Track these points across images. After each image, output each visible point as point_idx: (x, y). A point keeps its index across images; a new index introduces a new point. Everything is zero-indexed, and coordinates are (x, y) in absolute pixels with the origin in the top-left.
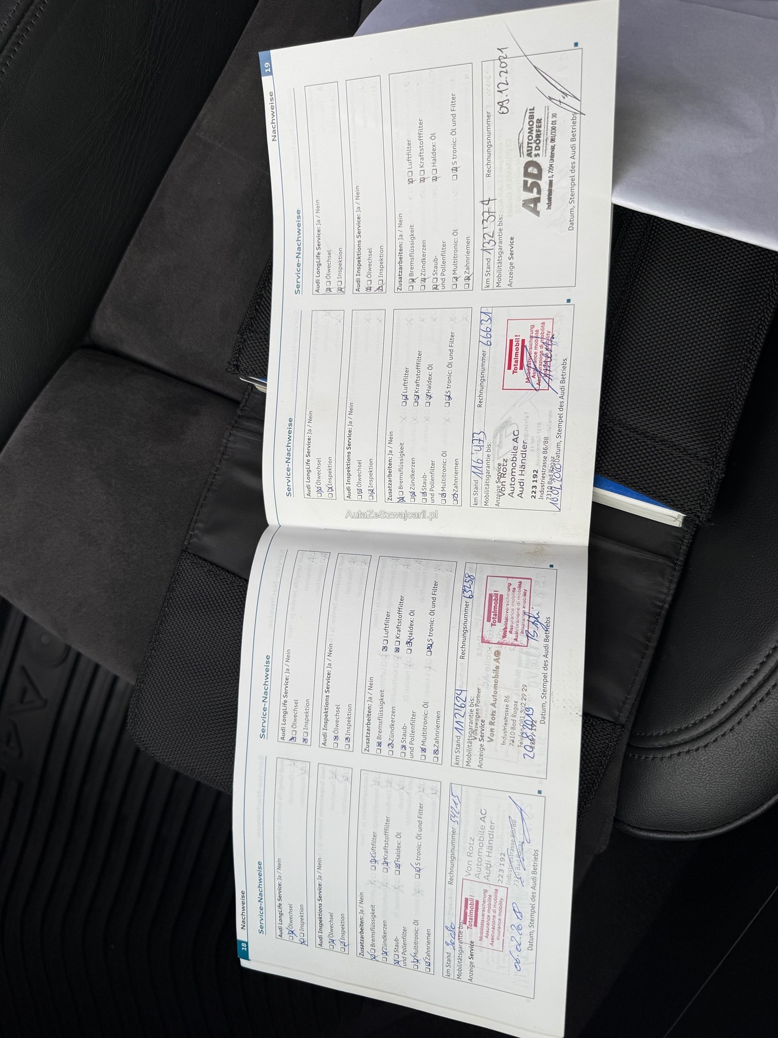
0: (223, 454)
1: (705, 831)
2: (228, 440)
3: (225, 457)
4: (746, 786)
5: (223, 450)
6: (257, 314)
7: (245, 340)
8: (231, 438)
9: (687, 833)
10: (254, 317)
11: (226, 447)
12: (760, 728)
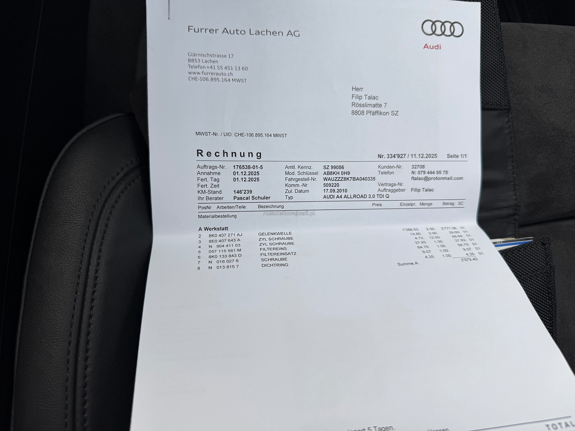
0: (515, 185)
1: (78, 139)
2: (516, 195)
3: (512, 183)
4: (68, 178)
5: (515, 187)
6: (548, 286)
7: (547, 264)
8: (514, 197)
9: (88, 131)
10: (548, 283)
11: (515, 190)
12: (78, 217)
